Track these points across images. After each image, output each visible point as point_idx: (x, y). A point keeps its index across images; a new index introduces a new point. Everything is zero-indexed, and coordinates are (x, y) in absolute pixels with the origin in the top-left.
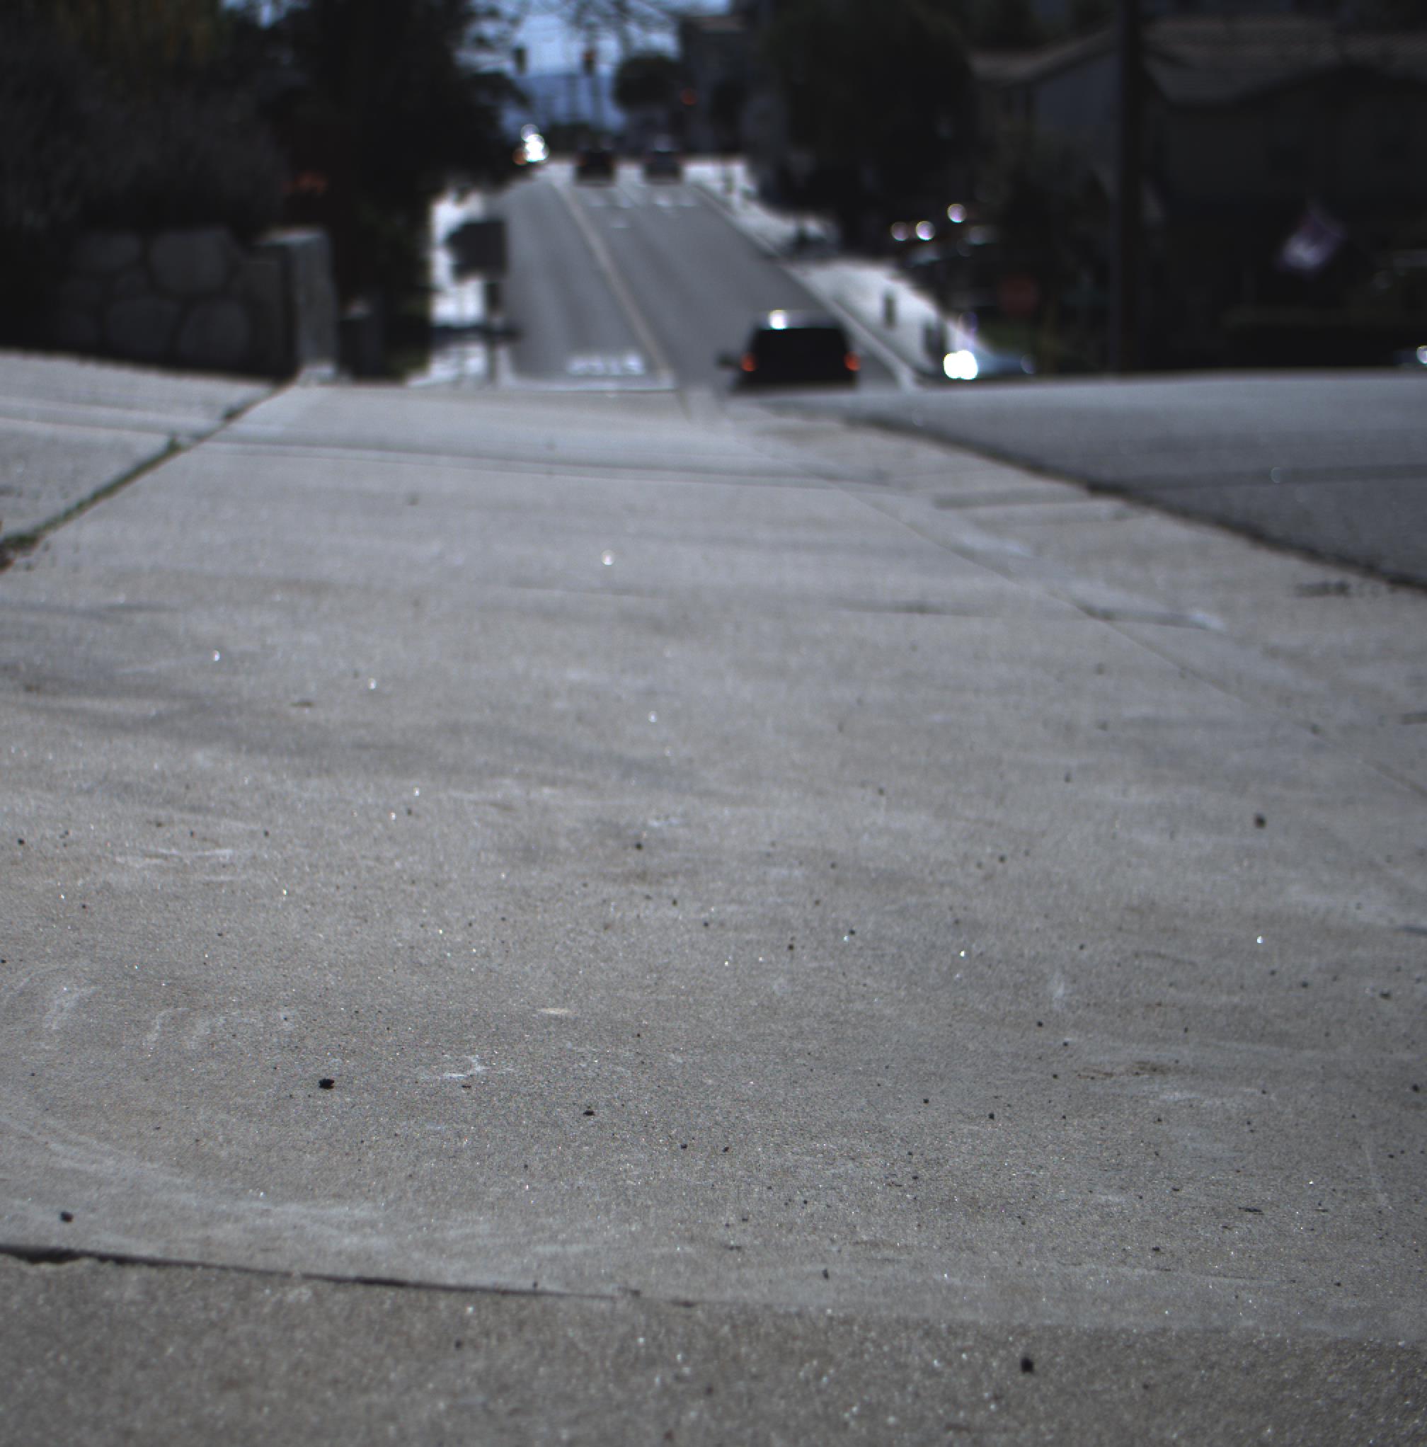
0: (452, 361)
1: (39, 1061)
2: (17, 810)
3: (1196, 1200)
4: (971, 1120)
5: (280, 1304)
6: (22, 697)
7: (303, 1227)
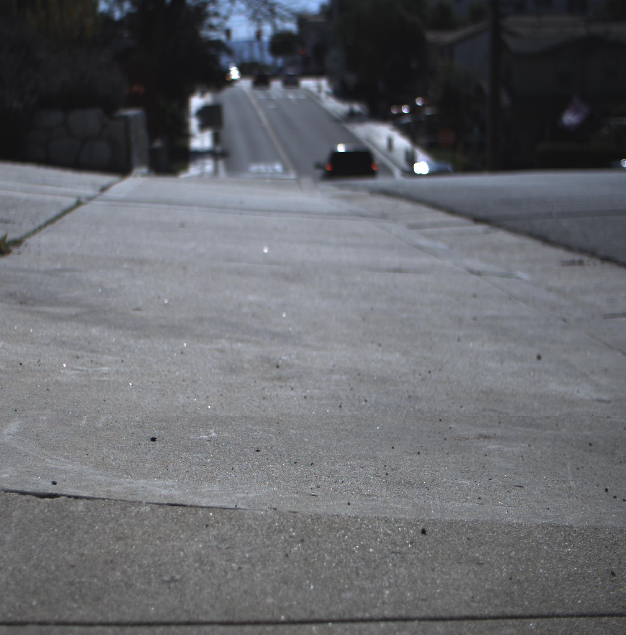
0: (199, 167)
1: (39, 430)
2: (19, 352)
3: (498, 483)
4: (410, 454)
5: (138, 512)
6: (19, 307)
7: (146, 487)
